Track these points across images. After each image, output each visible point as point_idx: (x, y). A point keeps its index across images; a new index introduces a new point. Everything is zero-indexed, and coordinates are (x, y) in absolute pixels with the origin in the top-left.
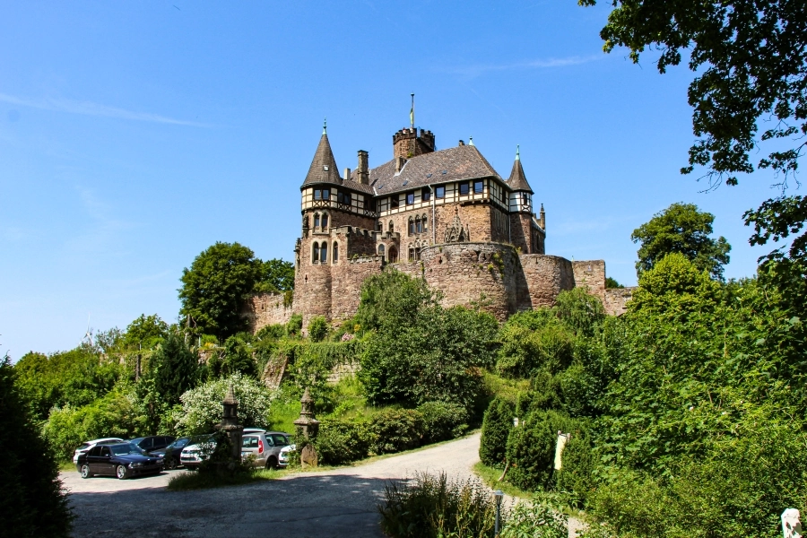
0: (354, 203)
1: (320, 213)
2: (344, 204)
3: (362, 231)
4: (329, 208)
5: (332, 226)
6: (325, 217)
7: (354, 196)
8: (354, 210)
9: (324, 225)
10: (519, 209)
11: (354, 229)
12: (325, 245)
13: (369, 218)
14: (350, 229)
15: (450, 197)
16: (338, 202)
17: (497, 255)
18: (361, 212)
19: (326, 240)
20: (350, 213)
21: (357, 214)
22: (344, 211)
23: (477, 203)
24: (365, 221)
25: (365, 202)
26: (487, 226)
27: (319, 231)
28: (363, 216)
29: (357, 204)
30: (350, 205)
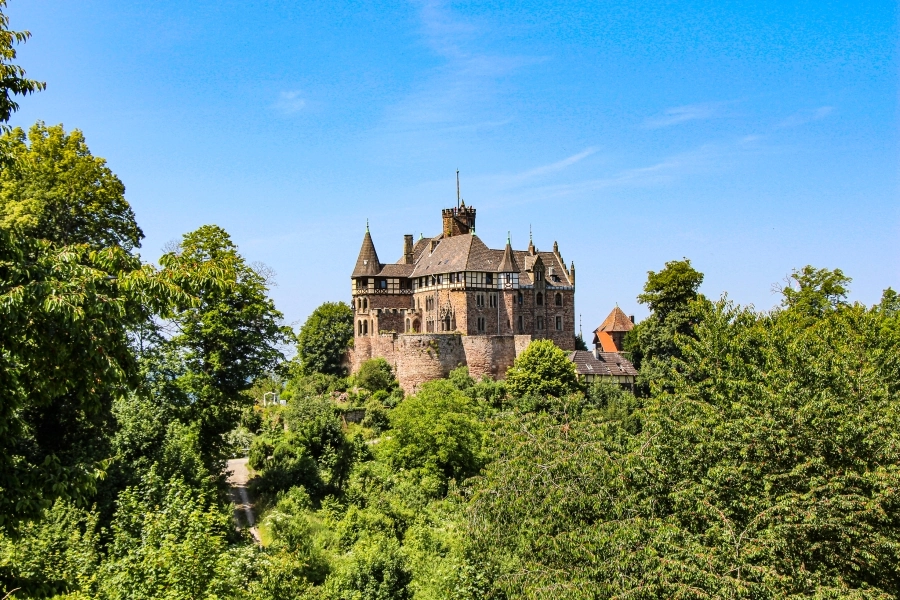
0: (390, 286)
1: (362, 298)
2: (381, 288)
3: (391, 311)
4: (367, 295)
5: (371, 307)
6: (365, 301)
7: (390, 281)
8: (390, 292)
9: (365, 306)
10: (503, 287)
11: (384, 311)
12: (366, 321)
13: (405, 295)
14: (379, 311)
15: (445, 283)
16: (375, 289)
17: (432, 342)
18: (397, 292)
19: (366, 318)
20: (387, 295)
21: (393, 295)
22: (381, 295)
23: (459, 290)
24: (402, 299)
25: (401, 283)
26: (465, 308)
27: (361, 312)
28: (399, 295)
29: (393, 287)
30: (386, 288)
